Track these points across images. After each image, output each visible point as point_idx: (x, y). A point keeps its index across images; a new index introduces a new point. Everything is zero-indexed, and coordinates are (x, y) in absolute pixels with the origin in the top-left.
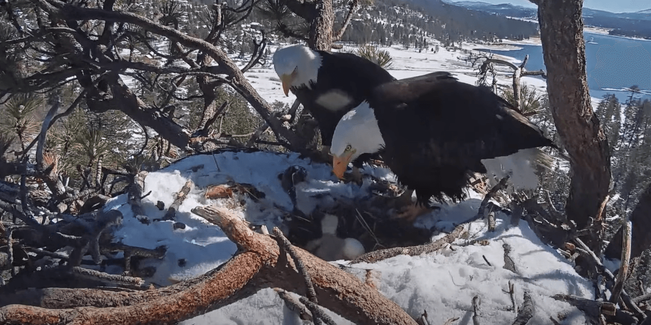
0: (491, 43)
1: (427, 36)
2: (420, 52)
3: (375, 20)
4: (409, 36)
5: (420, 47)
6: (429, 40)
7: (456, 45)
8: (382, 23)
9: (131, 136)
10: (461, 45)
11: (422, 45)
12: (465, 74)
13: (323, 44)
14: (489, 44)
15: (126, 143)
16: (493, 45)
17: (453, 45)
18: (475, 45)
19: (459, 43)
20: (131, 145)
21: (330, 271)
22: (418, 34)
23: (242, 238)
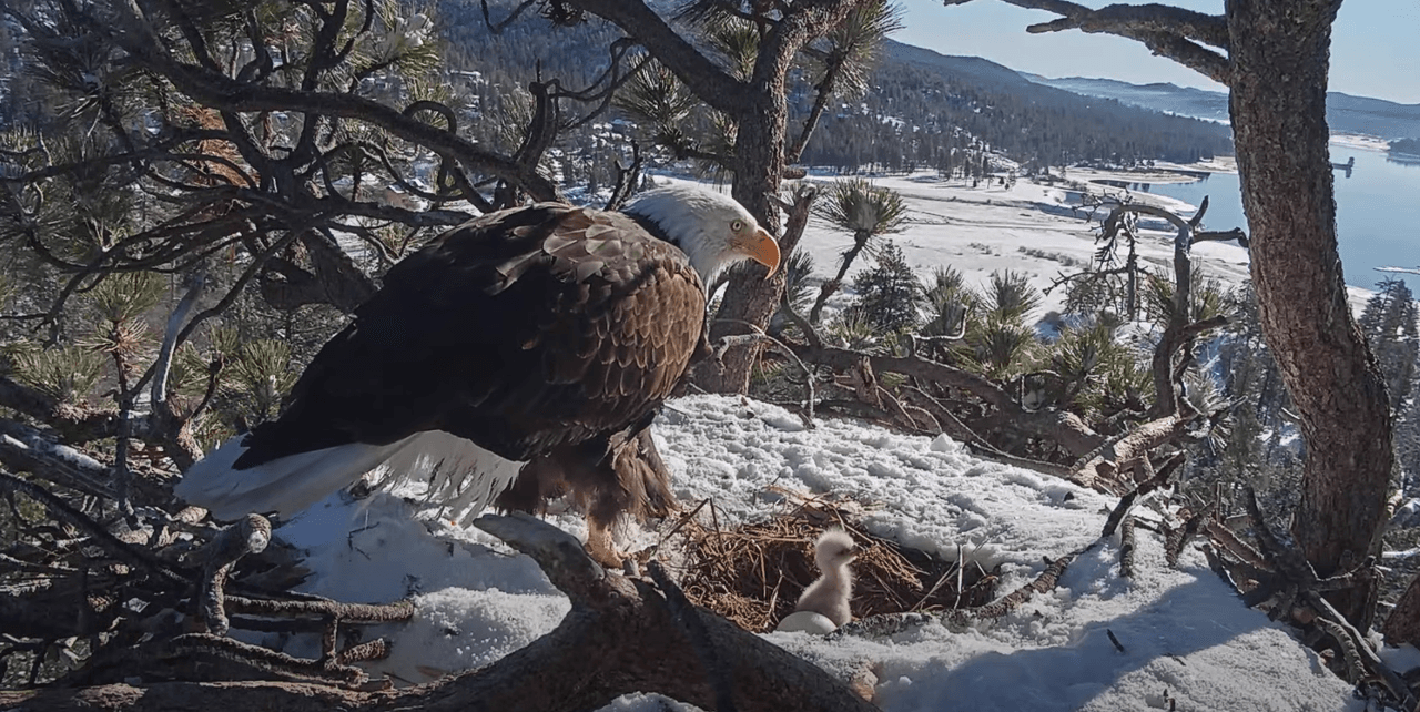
0: (1129, 168)
1: (991, 152)
2: (975, 185)
3: (878, 117)
4: (952, 153)
5: (976, 175)
6: (996, 160)
7: (1053, 171)
8: (894, 125)
10: (1063, 172)
11: (979, 171)
12: (1073, 234)
14: (1124, 171)
16: (1133, 171)
17: (1047, 173)
18: (1095, 173)
19: (1060, 168)
22: (971, 147)
23: (583, 583)
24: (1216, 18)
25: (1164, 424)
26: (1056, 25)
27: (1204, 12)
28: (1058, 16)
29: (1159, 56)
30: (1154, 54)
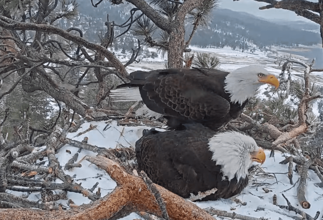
0: (291, 47)
1: (248, 41)
2: (243, 52)
3: (213, 30)
4: (236, 41)
5: (243, 49)
6: (249, 44)
7: (267, 48)
8: (218, 32)
9: (49, 103)
10: (270, 47)
11: (244, 47)
12: (273, 67)
13: (178, 48)
14: (289, 48)
15: (45, 108)
16: (292, 48)
17: (265, 48)
18: (280, 48)
19: (269, 46)
20: (49, 109)
21: (179, 201)
22: (242, 40)
23: (120, 178)
24: (316, 3)
25: (301, 129)
26: (268, 7)
27: (312, 2)
28: (268, 4)
29: (299, 16)
30: (298, 15)
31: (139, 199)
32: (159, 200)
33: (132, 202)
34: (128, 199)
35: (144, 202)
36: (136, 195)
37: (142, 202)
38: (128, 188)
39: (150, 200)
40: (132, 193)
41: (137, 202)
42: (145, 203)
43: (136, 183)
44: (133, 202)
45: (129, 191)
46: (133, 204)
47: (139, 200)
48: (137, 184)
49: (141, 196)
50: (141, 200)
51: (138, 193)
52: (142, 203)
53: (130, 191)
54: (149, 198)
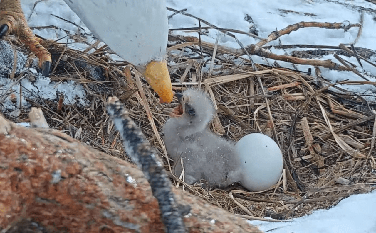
31: (56, 206)
32: (162, 197)
33: (29, 219)
34: (16, 207)
35: (71, 218)
36: (42, 193)
37: (63, 218)
38: (16, 173)
39: (92, 212)
40: (29, 186)
41: (49, 218)
42: (73, 221)
43: (41, 155)
44: (33, 220)
45: (20, 180)
46: (34, 224)
47: (55, 210)
48: (47, 157)
49: (59, 198)
50: (61, 211)
51: (51, 187)
52: (65, 222)
53: (23, 182)
54: (88, 203)
